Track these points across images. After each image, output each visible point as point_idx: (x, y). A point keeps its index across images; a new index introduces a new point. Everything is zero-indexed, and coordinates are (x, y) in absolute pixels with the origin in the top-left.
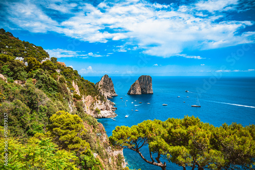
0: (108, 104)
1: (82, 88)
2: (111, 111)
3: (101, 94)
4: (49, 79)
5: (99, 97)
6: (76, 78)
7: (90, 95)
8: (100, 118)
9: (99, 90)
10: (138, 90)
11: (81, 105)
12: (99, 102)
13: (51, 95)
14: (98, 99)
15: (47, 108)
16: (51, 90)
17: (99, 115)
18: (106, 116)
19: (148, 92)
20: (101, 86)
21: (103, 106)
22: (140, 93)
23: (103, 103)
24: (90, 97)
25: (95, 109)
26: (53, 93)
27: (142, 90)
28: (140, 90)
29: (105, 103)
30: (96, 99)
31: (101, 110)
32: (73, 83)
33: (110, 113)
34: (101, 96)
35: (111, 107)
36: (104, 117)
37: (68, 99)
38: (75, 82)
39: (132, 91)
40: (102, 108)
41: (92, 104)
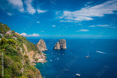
0: (43, 55)
1: (29, 47)
2: (44, 59)
3: (39, 50)
4: (12, 49)
5: (38, 52)
6: (25, 42)
7: (33, 50)
8: (38, 63)
9: (38, 48)
10: (58, 47)
11: (28, 61)
12: (38, 54)
13: (13, 57)
14: (37, 53)
15: (12, 67)
16: (13, 55)
17: (38, 62)
18: (41, 62)
19: (64, 48)
20: (39, 45)
21: (40, 56)
22: (60, 49)
23: (40, 55)
24: (33, 51)
25: (35, 58)
26: (14, 56)
27: (61, 47)
28: (60, 47)
29: (41, 55)
30: (36, 53)
31: (39, 58)
32: (24, 45)
33: (44, 60)
34: (39, 51)
35: (44, 56)
36: (40, 63)
37: (22, 59)
38: (25, 44)
39: (55, 47)
40: (39, 57)
41: (34, 56)
